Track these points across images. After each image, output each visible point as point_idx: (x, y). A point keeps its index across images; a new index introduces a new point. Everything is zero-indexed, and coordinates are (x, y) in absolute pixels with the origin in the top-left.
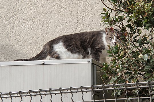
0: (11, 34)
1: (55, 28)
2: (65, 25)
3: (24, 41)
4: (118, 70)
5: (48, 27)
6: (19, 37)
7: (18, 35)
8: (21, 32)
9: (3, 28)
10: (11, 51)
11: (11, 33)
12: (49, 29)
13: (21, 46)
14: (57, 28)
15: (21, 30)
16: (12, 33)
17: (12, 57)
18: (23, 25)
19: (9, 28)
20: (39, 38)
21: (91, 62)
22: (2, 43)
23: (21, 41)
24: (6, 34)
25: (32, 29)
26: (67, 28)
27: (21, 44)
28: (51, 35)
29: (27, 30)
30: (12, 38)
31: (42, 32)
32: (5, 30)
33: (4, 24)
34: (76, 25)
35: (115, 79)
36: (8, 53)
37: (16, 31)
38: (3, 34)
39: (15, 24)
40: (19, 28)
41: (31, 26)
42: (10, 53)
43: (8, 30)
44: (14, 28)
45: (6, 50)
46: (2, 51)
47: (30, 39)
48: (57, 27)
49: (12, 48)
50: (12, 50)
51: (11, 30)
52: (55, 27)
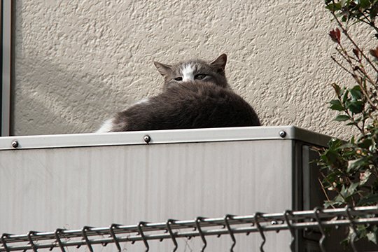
0: (98, 40)
1: (233, 17)
2: (263, 10)
3: (138, 62)
4: (352, 164)
5: (211, 15)
6: (122, 50)
7: (119, 42)
8: (127, 31)
9: (74, 21)
10: (96, 92)
11: (98, 35)
12: (213, 22)
13: (128, 78)
14: (240, 18)
15: (129, 25)
16: (102, 36)
17: (100, 114)
18: (133, 10)
19: (91, 18)
20: (184, 53)
21: (289, 135)
22: (69, 69)
23: (127, 62)
24: (81, 39)
25: (163, 21)
26: (270, 19)
27: (128, 73)
28: (220, 43)
29: (148, 25)
30: (99, 52)
31: (194, 32)
32: (79, 25)
33: (77, 5)
34: (299, 7)
35: (349, 190)
36: (87, 101)
37: (113, 30)
38: (74, 38)
39: (111, 5)
40: (122, 20)
41: (161, 12)
42: (93, 100)
43: (88, 25)
44: (106, 20)
45: (82, 91)
46: (71, 94)
47: (154, 56)
48: (240, 15)
49: (102, 85)
50: (102, 89)
51: (99, 24)
52: (232, 15)
